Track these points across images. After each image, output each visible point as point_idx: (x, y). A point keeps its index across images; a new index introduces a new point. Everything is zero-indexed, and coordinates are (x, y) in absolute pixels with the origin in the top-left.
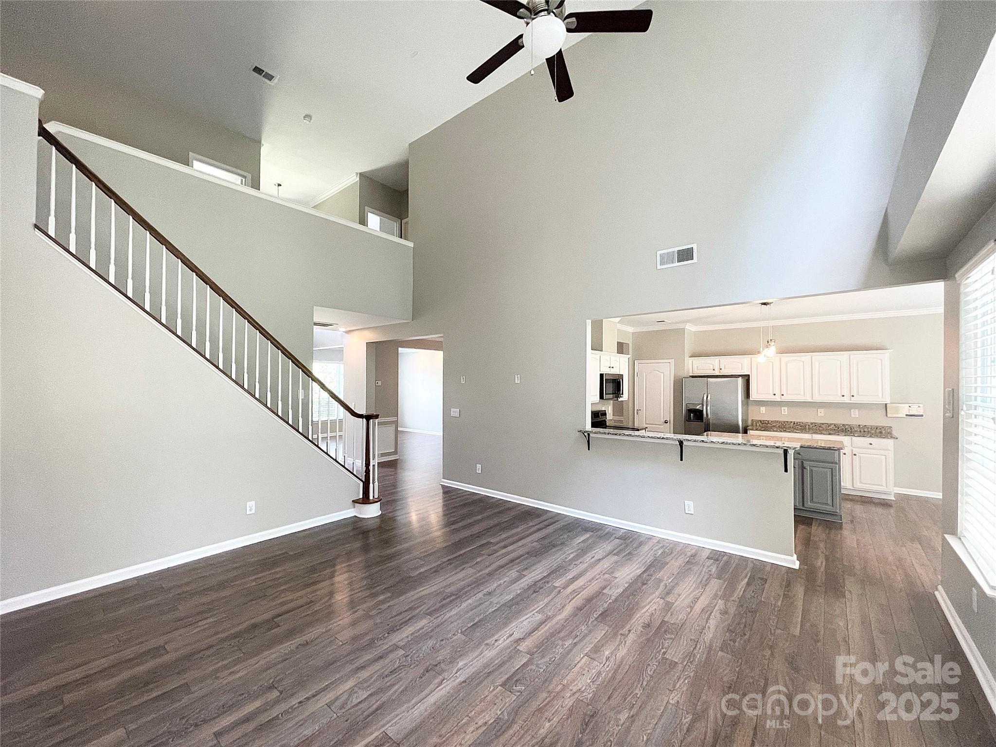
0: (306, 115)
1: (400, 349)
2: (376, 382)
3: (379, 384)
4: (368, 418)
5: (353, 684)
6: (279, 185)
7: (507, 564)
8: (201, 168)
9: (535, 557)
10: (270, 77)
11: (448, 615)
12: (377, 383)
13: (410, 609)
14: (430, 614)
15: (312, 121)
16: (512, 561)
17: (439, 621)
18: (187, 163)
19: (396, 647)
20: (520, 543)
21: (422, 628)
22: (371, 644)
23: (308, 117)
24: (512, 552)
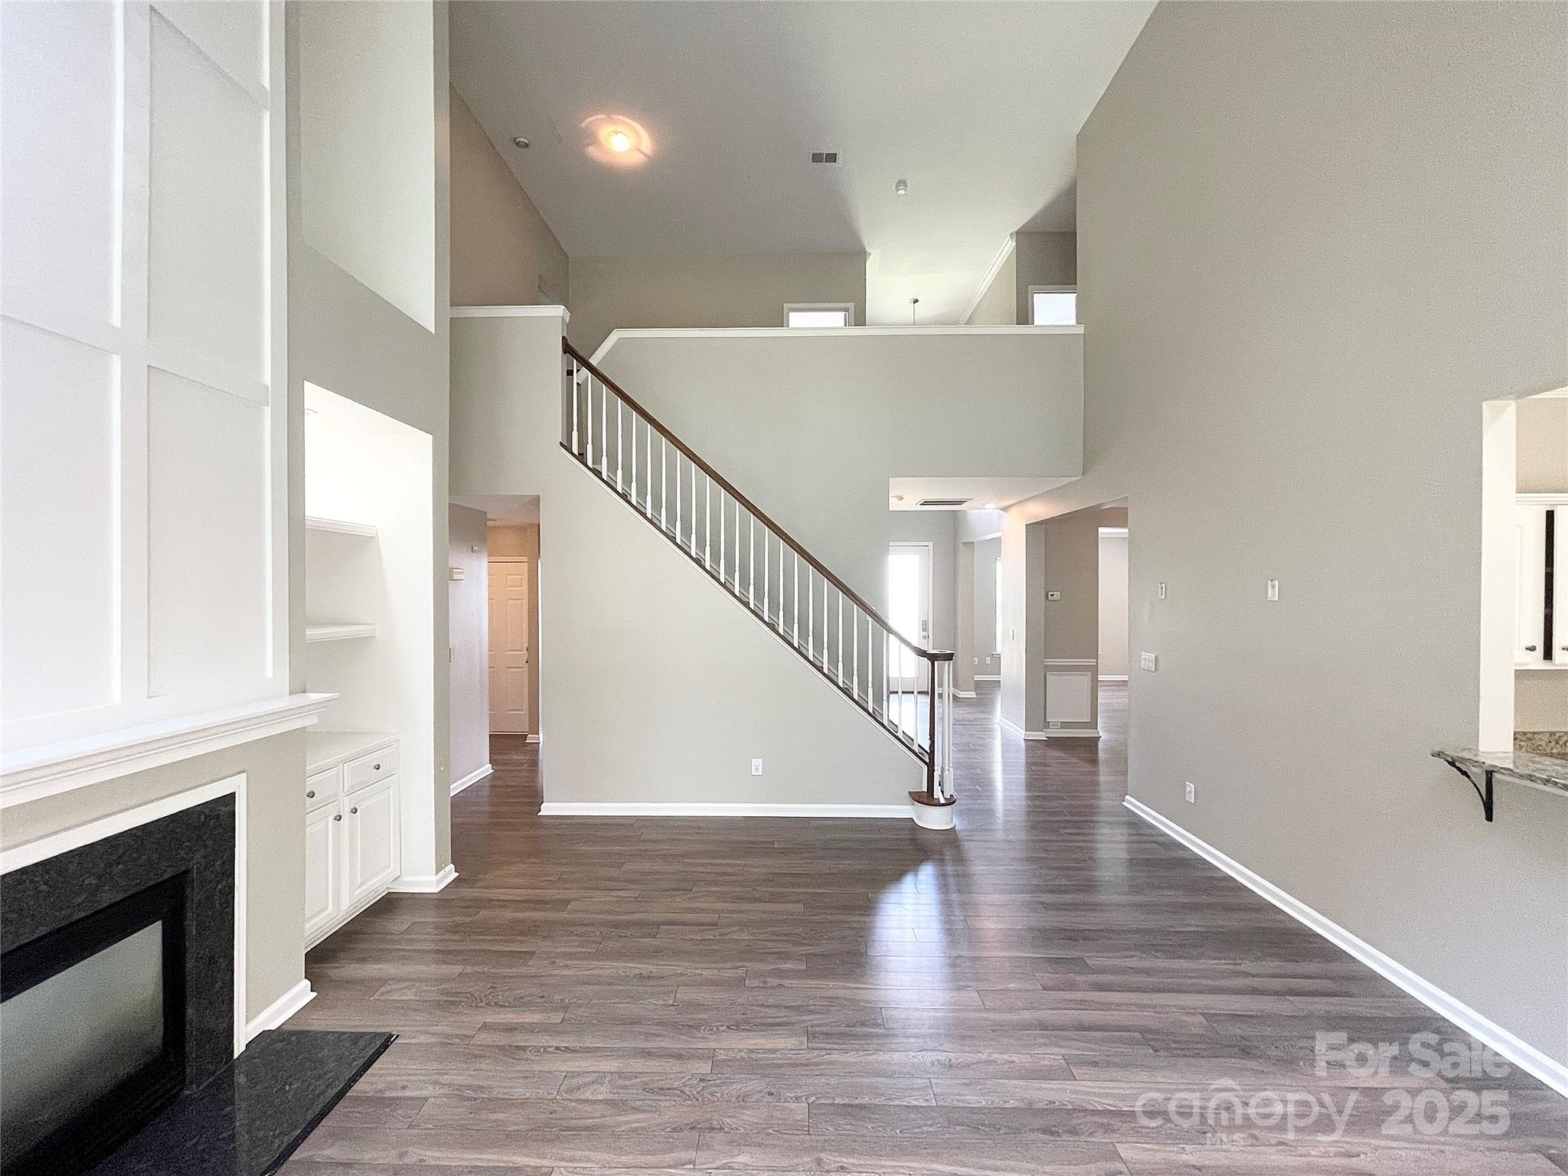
0: (897, 184)
1: (1101, 530)
2: (1050, 593)
3: (1055, 598)
4: (933, 658)
5: (613, 1069)
6: (916, 301)
7: (1063, 1028)
8: (802, 321)
9: (1156, 1051)
10: (832, 158)
11: (835, 1057)
12: (1052, 595)
13: (797, 1008)
14: (811, 1035)
15: (908, 188)
16: (1082, 1027)
17: (809, 1056)
18: (780, 322)
19: (710, 1056)
20: (1146, 998)
21: (774, 1051)
22: (692, 1028)
23: (902, 183)
24: (1107, 1006)
